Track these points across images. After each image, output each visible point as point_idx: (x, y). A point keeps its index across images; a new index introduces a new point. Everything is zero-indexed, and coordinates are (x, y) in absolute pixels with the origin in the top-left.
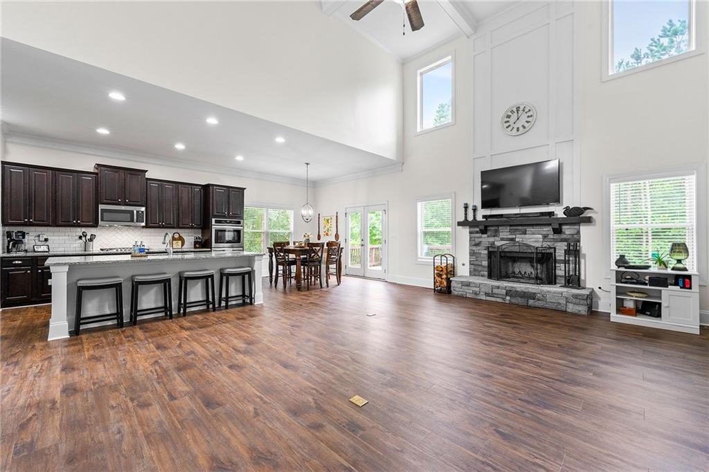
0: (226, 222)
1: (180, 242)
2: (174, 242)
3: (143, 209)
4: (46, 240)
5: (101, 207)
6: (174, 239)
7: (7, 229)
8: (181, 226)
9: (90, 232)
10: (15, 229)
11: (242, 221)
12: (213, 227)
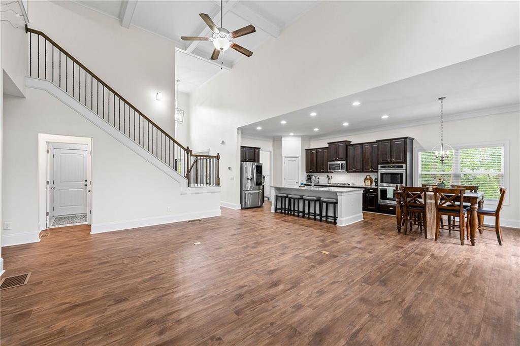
0: (390, 167)
1: (369, 181)
2: (366, 181)
3: (345, 162)
4: (319, 178)
5: (329, 163)
6: (366, 179)
7: (308, 174)
8: (365, 171)
9: (330, 175)
10: (310, 174)
11: (404, 165)
12: (379, 171)
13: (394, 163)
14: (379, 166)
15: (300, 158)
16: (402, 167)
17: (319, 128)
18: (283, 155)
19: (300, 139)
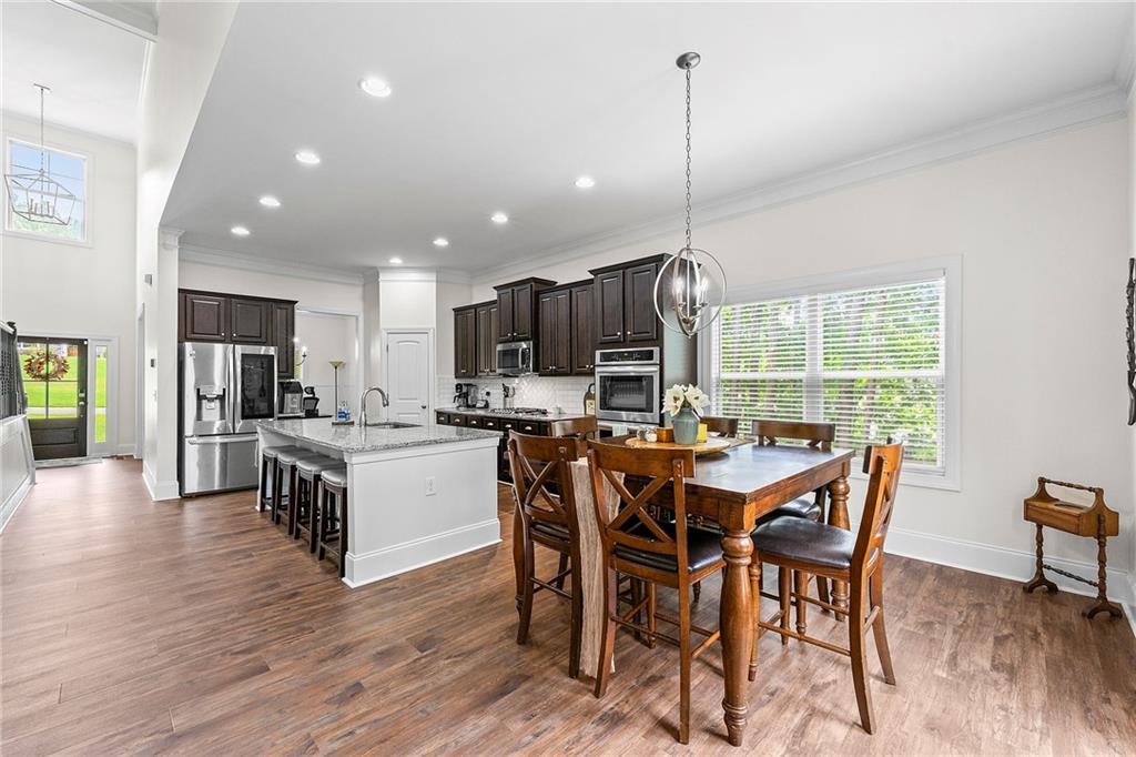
0: (621, 356)
2: (588, 402)
3: (531, 344)
4: (488, 393)
5: (498, 348)
6: (588, 396)
7: (460, 381)
9: (510, 383)
10: (466, 381)
11: (656, 350)
12: (597, 369)
13: (634, 343)
14: (598, 353)
15: (431, 333)
16: (649, 355)
17: (449, 239)
18: (382, 326)
19: (433, 277)
